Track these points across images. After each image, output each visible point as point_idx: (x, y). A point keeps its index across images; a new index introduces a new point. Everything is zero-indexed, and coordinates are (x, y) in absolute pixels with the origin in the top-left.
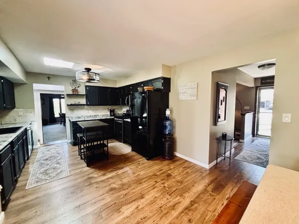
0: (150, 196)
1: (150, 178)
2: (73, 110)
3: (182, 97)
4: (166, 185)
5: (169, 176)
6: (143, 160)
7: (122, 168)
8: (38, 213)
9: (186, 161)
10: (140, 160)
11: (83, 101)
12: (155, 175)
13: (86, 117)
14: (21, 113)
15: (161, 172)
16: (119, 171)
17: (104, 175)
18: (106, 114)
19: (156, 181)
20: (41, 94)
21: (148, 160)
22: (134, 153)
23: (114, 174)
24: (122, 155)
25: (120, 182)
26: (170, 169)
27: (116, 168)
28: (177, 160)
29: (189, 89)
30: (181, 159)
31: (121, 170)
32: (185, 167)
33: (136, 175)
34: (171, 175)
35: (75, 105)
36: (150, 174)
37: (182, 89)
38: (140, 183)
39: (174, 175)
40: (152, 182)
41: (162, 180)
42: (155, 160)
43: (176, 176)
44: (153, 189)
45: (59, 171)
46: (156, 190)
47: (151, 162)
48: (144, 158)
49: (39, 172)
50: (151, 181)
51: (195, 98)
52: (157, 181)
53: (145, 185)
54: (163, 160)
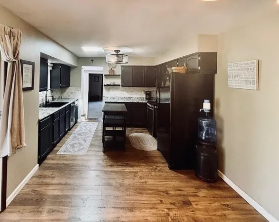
0: (142, 214)
1: (157, 192)
2: (109, 90)
3: (233, 83)
4: (171, 214)
5: (187, 203)
6: (164, 167)
7: (132, 166)
8: (53, 176)
9: (238, 197)
10: (161, 165)
11: (118, 81)
12: (166, 192)
13: (120, 98)
14: (73, 91)
15: (179, 192)
16: (127, 168)
17: (111, 166)
18: (142, 96)
19: (161, 201)
20: (89, 74)
21: (170, 168)
22: (159, 154)
23: (120, 169)
24: (143, 151)
25: (120, 181)
26: (195, 196)
27: (127, 164)
28: (219, 188)
29: (243, 70)
30: (230, 189)
31: (130, 168)
32: (228, 205)
33: (142, 181)
34: (191, 204)
35: (110, 85)
36: (160, 188)
37: (233, 70)
38: (141, 193)
39: (195, 207)
40: (155, 199)
41: (171, 204)
42: (181, 173)
43: (199, 210)
44: (151, 208)
45: (82, 147)
46: (154, 211)
47: (173, 174)
48: (167, 165)
49: (70, 143)
50: (155, 197)
51: (255, 87)
52: (163, 202)
53: (144, 198)
54: (193, 178)
